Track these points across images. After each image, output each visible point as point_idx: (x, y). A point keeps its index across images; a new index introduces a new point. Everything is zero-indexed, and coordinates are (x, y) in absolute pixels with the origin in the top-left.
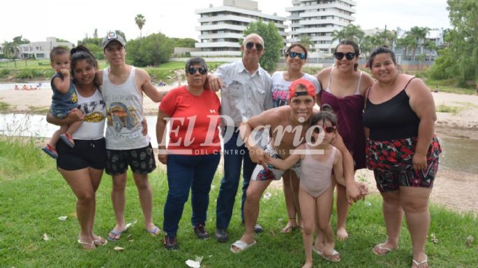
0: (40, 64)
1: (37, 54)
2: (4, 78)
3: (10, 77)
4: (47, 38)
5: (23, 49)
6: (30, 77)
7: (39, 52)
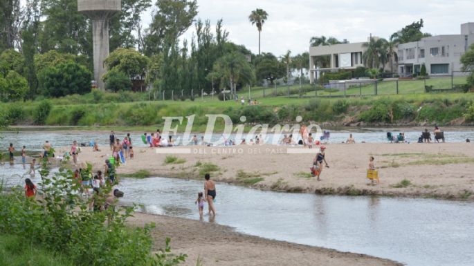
0: (428, 89)
1: (432, 65)
2: (336, 120)
3: (348, 119)
4: (463, 26)
5: (405, 55)
6: (388, 120)
7: (439, 60)
